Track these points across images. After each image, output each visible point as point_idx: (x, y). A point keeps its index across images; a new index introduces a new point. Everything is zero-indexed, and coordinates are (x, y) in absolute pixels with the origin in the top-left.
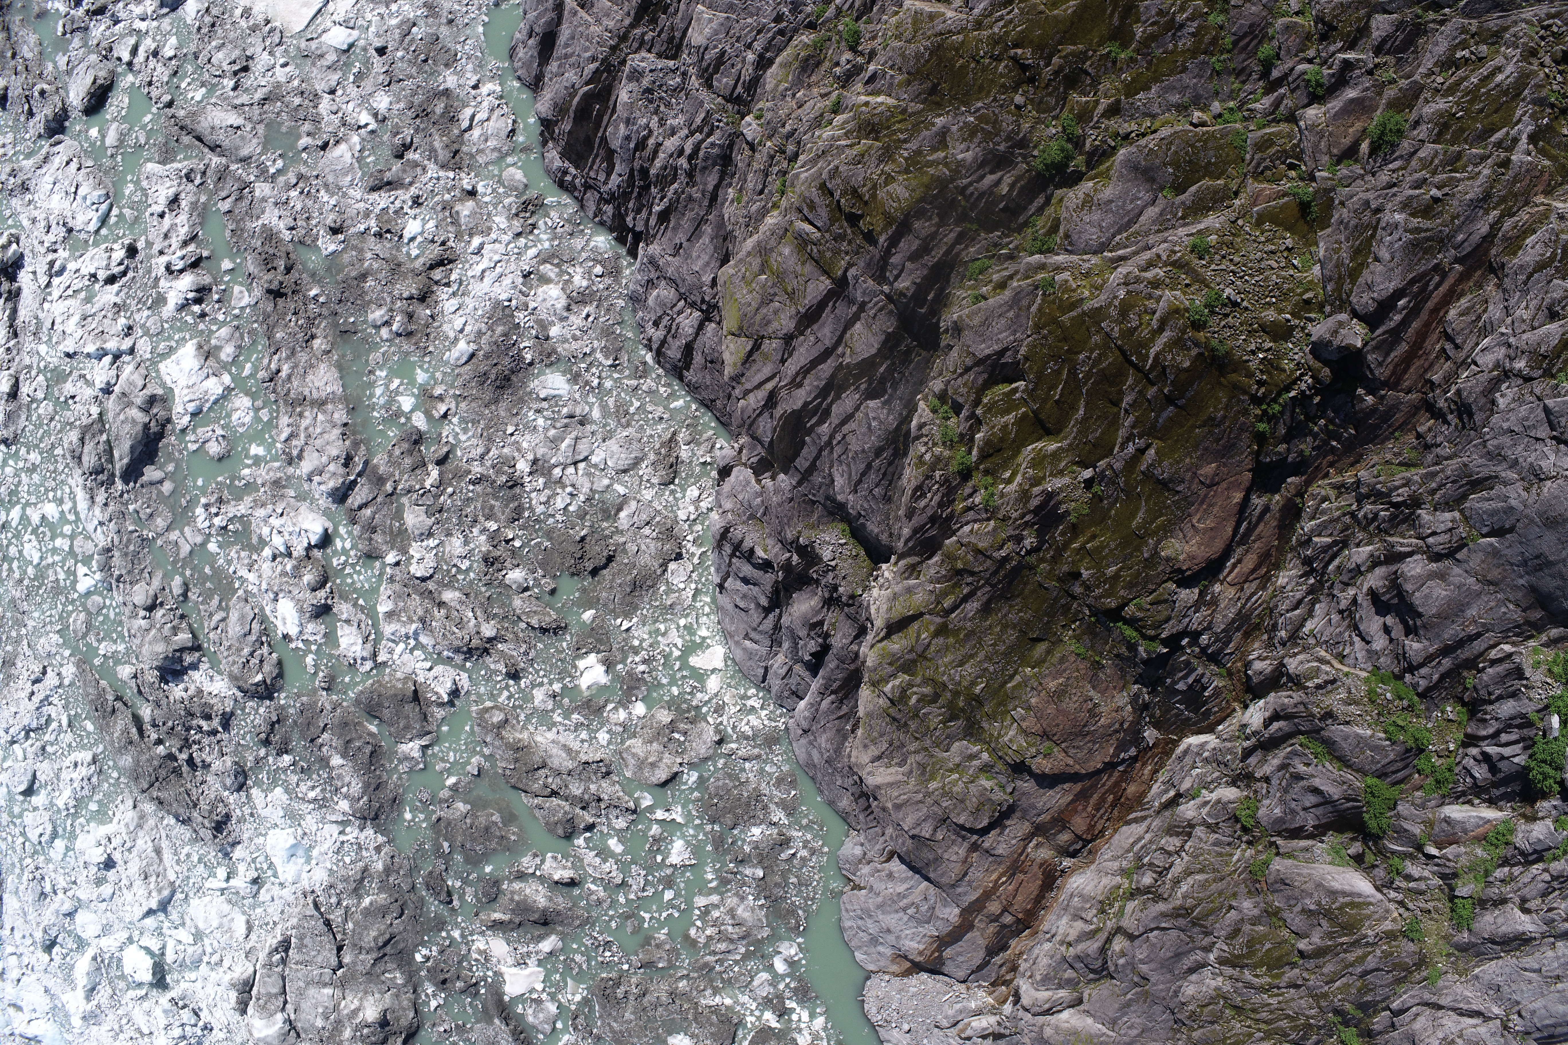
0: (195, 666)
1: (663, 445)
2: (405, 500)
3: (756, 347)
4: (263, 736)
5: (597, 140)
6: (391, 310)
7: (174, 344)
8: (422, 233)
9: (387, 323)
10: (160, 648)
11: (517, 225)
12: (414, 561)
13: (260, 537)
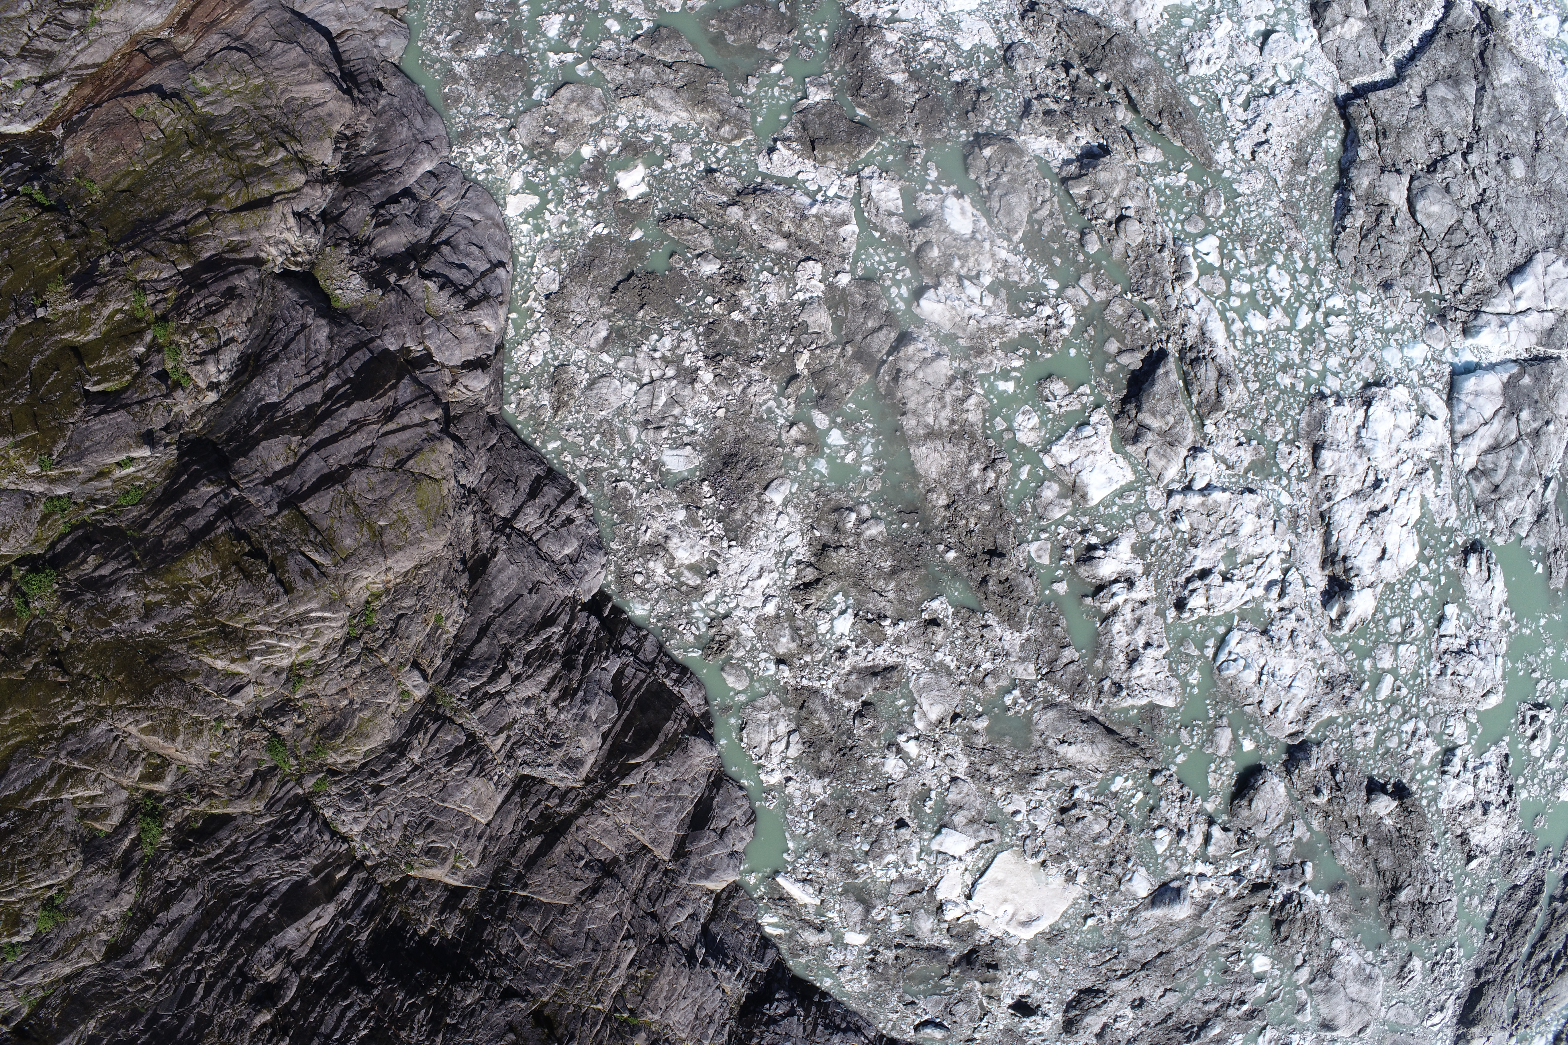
0: (1067, 162)
1: (566, 404)
2: (832, 338)
3: (401, 463)
4: (984, 98)
5: (631, 707)
6: (858, 535)
7: (1117, 500)
8: (832, 619)
9: (862, 521)
10: (1103, 176)
11: (728, 628)
12: (818, 277)
13: (996, 296)
